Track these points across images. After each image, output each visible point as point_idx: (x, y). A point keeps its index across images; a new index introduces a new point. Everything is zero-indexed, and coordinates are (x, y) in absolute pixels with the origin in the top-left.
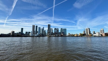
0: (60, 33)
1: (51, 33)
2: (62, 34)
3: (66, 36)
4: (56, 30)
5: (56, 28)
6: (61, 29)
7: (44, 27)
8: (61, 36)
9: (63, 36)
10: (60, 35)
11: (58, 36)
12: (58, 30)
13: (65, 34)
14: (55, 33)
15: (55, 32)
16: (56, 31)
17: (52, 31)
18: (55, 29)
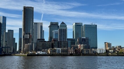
0: (73, 41)
1: (35, 41)
2: (80, 47)
3: (96, 54)
4: (58, 31)
5: (56, 24)
6: (78, 26)
7: (4, 18)
8: (78, 53)
9: (85, 52)
10: (71, 51)
11: (65, 54)
12: (64, 32)
13: (91, 44)
14: (53, 43)
15: (51, 38)
16: (56, 34)
17: (42, 32)
18: (53, 26)
